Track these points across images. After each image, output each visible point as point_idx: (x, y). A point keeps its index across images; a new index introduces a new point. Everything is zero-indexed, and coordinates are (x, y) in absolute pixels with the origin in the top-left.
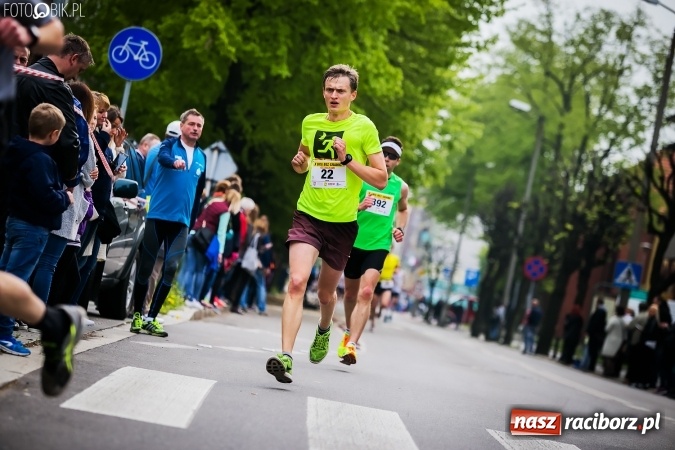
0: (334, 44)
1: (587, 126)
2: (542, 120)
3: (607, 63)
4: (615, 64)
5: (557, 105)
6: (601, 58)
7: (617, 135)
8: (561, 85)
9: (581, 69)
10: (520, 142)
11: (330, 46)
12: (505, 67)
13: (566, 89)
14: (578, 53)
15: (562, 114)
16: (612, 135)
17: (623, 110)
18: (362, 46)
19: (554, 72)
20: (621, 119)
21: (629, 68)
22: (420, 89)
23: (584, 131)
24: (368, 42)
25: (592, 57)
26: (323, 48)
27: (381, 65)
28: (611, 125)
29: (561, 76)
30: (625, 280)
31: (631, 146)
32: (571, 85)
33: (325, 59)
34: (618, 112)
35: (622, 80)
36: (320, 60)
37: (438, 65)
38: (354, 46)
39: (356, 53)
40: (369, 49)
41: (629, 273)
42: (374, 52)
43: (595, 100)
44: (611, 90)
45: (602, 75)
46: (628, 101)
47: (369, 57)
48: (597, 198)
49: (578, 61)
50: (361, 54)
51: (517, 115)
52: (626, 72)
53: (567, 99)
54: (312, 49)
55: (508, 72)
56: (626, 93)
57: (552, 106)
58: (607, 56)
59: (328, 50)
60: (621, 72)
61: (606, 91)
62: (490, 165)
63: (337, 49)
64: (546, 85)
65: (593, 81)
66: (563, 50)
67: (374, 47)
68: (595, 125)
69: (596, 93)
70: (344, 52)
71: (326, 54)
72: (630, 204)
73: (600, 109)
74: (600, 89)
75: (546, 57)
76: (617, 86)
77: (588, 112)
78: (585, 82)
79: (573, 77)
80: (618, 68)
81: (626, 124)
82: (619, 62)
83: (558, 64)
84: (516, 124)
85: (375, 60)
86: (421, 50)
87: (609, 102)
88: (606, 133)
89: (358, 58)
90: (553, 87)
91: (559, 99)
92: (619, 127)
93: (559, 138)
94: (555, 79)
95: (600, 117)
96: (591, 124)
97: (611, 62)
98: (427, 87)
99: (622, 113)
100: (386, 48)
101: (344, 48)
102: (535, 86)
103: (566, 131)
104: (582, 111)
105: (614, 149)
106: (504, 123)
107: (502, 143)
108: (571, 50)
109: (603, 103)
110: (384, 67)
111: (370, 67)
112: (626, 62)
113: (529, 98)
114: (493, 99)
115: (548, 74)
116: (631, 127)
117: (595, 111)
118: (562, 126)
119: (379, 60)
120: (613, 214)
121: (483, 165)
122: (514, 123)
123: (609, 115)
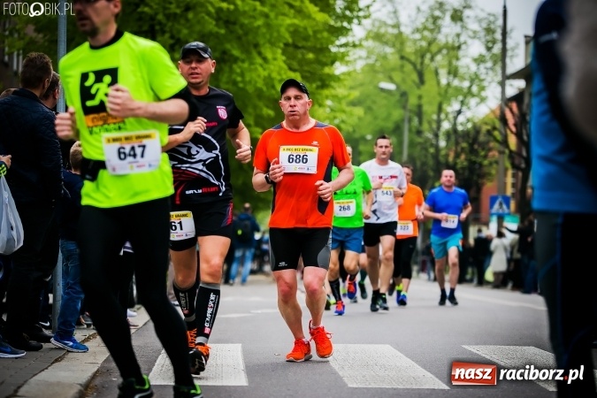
0: (243, 61)
1: (440, 94)
2: (404, 95)
3: (447, 43)
4: (454, 42)
5: (414, 82)
6: (442, 39)
7: (465, 97)
8: (414, 65)
9: (428, 50)
10: (389, 115)
11: (240, 64)
12: (368, 57)
13: (419, 67)
14: (423, 38)
15: (418, 87)
16: (461, 98)
17: (467, 77)
18: (265, 59)
19: (407, 56)
20: (466, 84)
21: (465, 43)
22: (314, 85)
23: (438, 99)
24: (269, 55)
25: (435, 39)
26: (235, 66)
27: (283, 72)
28: (458, 90)
29: (413, 58)
30: (498, 210)
31: (478, 104)
32: (422, 63)
33: (237, 74)
34: (463, 79)
35: (461, 53)
36: (234, 76)
37: (325, 64)
38: (259, 60)
39: (261, 66)
40: (271, 61)
41: (501, 204)
42: (275, 62)
43: (443, 72)
44: (454, 62)
45: (445, 51)
46: (469, 69)
47: (272, 67)
48: (463, 149)
49: (424, 44)
50: (266, 66)
51: (383, 94)
52: (463, 47)
53: (421, 75)
54: (226, 69)
55: (371, 61)
56: (466, 63)
57: (410, 82)
58: (447, 36)
59: (240, 67)
60: (459, 47)
61: (450, 63)
62: (369, 137)
63: (246, 65)
64: (402, 67)
65: (439, 58)
66: (412, 37)
67: (275, 59)
68: (446, 91)
69: (443, 67)
70: (252, 67)
71: (238, 71)
72: (490, 150)
73: (448, 79)
74: (445, 63)
75: (398, 45)
76: (458, 59)
77: (438, 83)
78: (432, 59)
79: (423, 57)
80: (457, 45)
81: (470, 88)
82: (456, 40)
83: (409, 49)
84: (384, 102)
85: (277, 69)
86: (311, 56)
87: (454, 72)
88: (456, 97)
89: (264, 69)
90: (409, 67)
91: (415, 77)
92: (465, 91)
93: (420, 107)
94: (409, 61)
95: (449, 85)
96: (443, 92)
97: (450, 40)
98: (319, 83)
99: (465, 79)
100: (284, 58)
101: (252, 63)
102: (393, 69)
103: (424, 101)
104: (434, 83)
105: (464, 108)
106: (374, 102)
107: (376, 118)
108: (418, 36)
109: (449, 73)
110: (285, 73)
111: (274, 75)
112: (462, 39)
113: (391, 80)
114: (362, 85)
115: (402, 58)
116: (475, 89)
117: (444, 81)
118: (420, 97)
119: (280, 68)
120: (479, 160)
121: (363, 138)
122: (382, 101)
123: (456, 83)
